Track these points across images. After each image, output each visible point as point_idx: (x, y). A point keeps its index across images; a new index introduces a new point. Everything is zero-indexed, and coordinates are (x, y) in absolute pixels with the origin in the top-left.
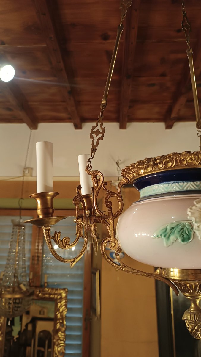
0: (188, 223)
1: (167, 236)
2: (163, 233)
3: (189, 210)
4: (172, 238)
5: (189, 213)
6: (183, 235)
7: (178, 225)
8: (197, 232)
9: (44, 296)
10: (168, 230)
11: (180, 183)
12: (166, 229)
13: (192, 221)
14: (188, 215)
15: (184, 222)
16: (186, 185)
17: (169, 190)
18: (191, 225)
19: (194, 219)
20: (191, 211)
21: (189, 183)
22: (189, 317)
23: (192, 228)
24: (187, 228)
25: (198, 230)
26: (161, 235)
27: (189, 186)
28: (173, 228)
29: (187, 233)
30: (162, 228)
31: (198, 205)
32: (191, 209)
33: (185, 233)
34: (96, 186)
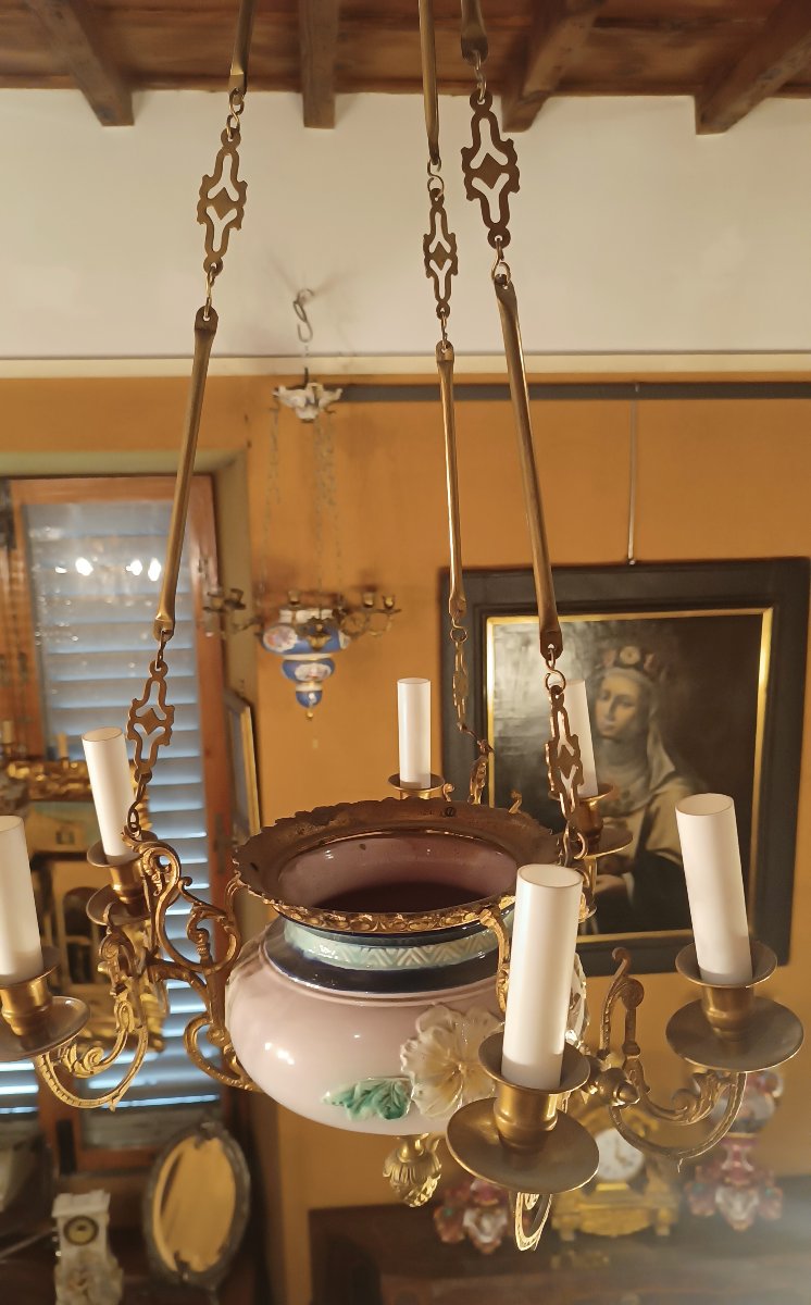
0: (399, 1084)
1: (355, 1106)
2: (347, 1100)
3: (403, 1050)
4: (364, 1110)
5: (405, 1061)
6: (389, 1108)
7: (377, 1086)
8: (417, 1102)
9: (64, 789)
10: (357, 1096)
11: (388, 950)
12: (353, 1091)
13: (407, 1077)
14: (400, 1062)
15: (391, 1080)
16: (404, 953)
17: (362, 962)
18: (407, 1087)
19: (412, 1075)
20: (409, 1054)
21: (410, 950)
22: (397, 1172)
23: (408, 1094)
24: (397, 1094)
25: (420, 1099)
26: (341, 1103)
27: (409, 957)
28: (368, 1092)
29: (397, 1103)
30: (343, 1088)
31: (426, 1038)
32: (408, 1048)
33: (394, 1104)
34: (160, 886)
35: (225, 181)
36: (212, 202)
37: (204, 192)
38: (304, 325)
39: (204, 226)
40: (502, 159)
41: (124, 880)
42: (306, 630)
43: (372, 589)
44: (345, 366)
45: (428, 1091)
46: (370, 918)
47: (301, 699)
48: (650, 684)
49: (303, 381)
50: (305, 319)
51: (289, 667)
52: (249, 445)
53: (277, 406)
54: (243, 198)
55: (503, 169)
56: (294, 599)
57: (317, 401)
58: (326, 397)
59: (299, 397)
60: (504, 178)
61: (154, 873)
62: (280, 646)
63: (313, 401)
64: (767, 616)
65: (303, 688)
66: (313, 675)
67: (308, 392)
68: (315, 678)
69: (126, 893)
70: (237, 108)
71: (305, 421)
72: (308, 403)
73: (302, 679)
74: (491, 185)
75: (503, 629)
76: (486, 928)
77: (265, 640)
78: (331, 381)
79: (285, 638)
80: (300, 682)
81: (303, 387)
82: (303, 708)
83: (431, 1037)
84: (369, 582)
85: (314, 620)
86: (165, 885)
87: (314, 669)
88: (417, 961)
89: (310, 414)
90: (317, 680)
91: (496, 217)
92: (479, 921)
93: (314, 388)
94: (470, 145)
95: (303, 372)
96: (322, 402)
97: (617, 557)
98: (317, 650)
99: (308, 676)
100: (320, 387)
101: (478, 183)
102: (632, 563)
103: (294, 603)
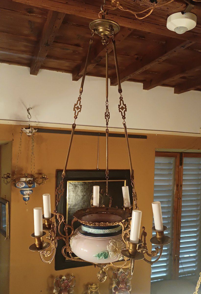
1: (99, 257)
4: (101, 257)
5: (108, 248)
8: (110, 255)
10: (100, 255)
11: (103, 230)
14: (107, 248)
15: (106, 251)
17: (99, 232)
18: (108, 253)
19: (109, 250)
21: (107, 230)
23: (108, 254)
26: (97, 256)
27: (107, 231)
28: (102, 254)
30: (98, 253)
31: (111, 244)
32: (108, 246)
33: (106, 256)
34: (60, 221)
35: (78, 105)
36: (76, 108)
37: (75, 106)
38: (29, 115)
39: (75, 111)
40: (124, 107)
41: (47, 222)
42: (28, 183)
43: (40, 174)
44: (37, 125)
45: (112, 253)
46: (103, 223)
47: (24, 199)
48: (102, 196)
49: (28, 127)
50: (29, 114)
51: (22, 191)
52: (13, 140)
53: (22, 132)
54: (81, 108)
55: (124, 108)
56: (26, 175)
57: (32, 132)
58: (34, 131)
59: (28, 131)
60: (124, 109)
61: (59, 219)
62: (21, 186)
63: (31, 132)
64: (125, 181)
65: (25, 197)
66: (28, 193)
67: (30, 130)
68: (29, 194)
69: (48, 225)
70: (81, 94)
71: (28, 136)
72: (30, 132)
73: (25, 194)
74: (123, 110)
75: (71, 183)
76: (120, 225)
77: (17, 185)
78: (35, 127)
79: (22, 184)
80: (25, 195)
81: (29, 128)
82: (25, 202)
83: (112, 244)
84: (40, 172)
85: (30, 180)
86: (61, 221)
87: (28, 192)
88: (108, 232)
89: (30, 134)
90: (29, 195)
91: (123, 115)
92: (119, 224)
93: (32, 129)
94: (120, 104)
95: (29, 125)
96: (33, 132)
97: (95, 168)
98: (30, 187)
99: (27, 194)
100: (33, 129)
101: (121, 110)
102: (98, 169)
103: (26, 176)
